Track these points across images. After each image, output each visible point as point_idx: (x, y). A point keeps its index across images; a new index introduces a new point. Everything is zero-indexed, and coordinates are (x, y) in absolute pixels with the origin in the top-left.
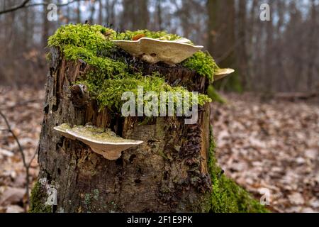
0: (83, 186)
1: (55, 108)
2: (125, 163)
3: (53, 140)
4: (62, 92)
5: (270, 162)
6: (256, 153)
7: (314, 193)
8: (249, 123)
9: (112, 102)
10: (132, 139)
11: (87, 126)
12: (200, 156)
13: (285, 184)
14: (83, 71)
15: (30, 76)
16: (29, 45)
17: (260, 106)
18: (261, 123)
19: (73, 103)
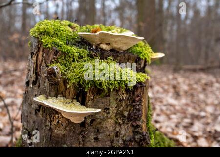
0: (55, 142)
1: (34, 83)
2: (87, 126)
3: (33, 106)
4: (40, 71)
5: (183, 115)
6: (172, 108)
7: (215, 138)
8: (166, 87)
9: (78, 80)
10: (93, 108)
11: (59, 98)
12: (142, 120)
13: (194, 132)
14: (56, 56)
15: (13, 52)
16: (12, 30)
17: (173, 75)
18: (174, 87)
19: (49, 80)
